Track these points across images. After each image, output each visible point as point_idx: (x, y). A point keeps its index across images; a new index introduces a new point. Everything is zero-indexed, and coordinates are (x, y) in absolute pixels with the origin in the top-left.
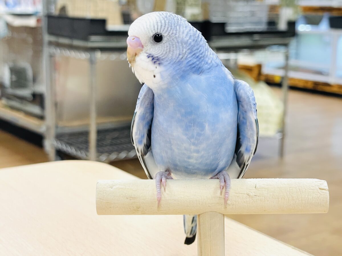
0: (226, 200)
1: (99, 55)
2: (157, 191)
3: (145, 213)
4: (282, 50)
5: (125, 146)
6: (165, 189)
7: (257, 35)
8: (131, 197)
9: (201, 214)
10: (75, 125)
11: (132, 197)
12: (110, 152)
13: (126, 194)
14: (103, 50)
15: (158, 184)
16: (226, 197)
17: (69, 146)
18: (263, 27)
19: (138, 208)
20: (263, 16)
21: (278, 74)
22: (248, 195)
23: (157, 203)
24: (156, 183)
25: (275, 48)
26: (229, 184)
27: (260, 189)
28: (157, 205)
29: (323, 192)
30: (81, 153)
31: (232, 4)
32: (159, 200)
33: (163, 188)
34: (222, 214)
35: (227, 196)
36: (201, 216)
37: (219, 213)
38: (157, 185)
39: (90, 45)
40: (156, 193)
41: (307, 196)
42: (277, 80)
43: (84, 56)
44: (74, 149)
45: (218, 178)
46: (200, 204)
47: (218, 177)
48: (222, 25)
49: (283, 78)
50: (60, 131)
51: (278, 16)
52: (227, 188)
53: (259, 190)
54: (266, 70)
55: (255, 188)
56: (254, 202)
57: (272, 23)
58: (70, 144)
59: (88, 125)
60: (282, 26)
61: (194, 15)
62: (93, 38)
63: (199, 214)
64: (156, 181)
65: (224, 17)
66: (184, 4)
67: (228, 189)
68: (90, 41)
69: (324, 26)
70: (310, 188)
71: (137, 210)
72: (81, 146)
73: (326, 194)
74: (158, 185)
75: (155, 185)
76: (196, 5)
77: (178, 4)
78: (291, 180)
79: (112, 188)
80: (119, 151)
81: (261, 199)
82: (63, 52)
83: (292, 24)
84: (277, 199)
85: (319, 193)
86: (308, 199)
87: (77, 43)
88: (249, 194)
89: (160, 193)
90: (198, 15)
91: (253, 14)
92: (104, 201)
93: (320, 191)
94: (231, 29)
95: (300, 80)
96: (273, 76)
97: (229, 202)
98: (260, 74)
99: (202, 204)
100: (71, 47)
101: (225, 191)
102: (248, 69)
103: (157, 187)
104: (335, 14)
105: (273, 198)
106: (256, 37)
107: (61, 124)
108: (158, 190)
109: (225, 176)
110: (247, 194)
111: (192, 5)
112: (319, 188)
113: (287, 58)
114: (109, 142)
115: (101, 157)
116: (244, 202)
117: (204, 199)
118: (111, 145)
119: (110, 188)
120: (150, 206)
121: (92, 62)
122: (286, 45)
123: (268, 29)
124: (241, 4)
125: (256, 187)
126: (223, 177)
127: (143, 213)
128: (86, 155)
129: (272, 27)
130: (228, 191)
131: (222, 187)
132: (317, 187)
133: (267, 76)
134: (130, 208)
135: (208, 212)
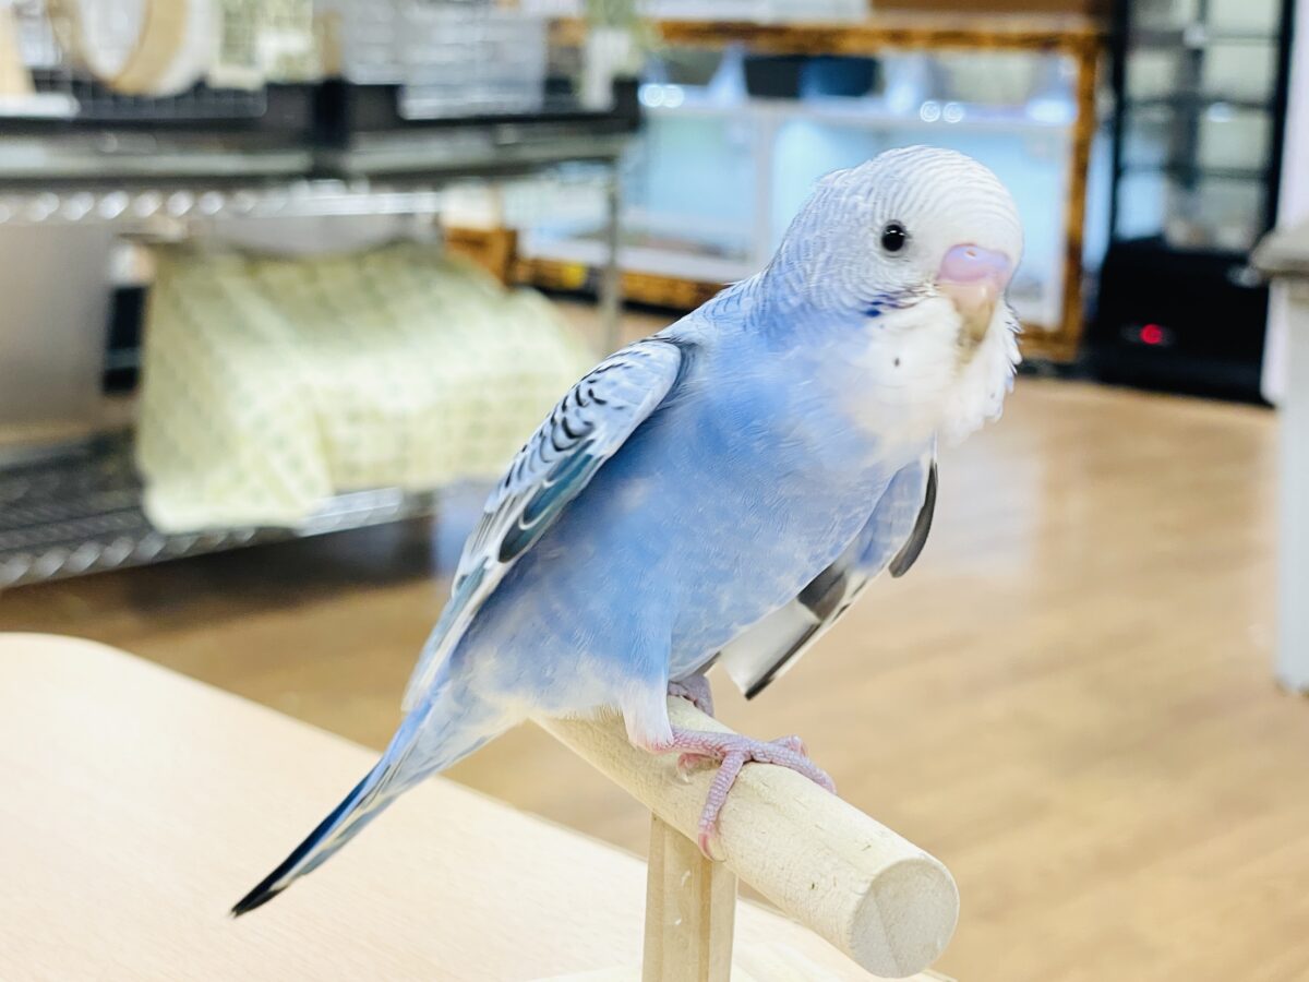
4: (598, 177)
5: (55, 531)
7: (508, 125)
18: (527, 100)
20: (531, 61)
21: (576, 259)
25: (574, 173)
31: (421, 15)
42: (575, 278)
48: (390, 93)
49: (593, 272)
51: (575, 52)
54: (534, 246)
57: (558, 84)
60: (595, 95)
61: (287, 59)
65: (395, 61)
66: (252, 19)
69: (728, 89)
76: (297, 22)
77: (229, 16)
80: (36, 550)
83: (626, 88)
90: (303, 57)
91: (493, 50)
94: (418, 106)
95: (650, 278)
96: (558, 266)
98: (512, 257)
102: (473, 242)
104: (764, 47)
106: (509, 135)
111: (278, 22)
113: (614, 204)
122: (607, 160)
123: (547, 104)
124: (451, 15)
129: (563, 98)
133: (536, 264)
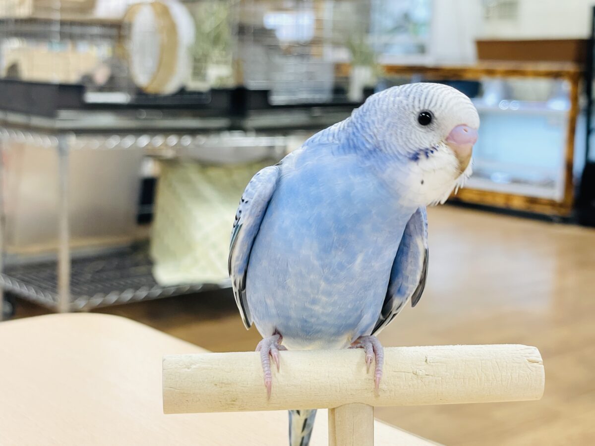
0: (376, 382)
1: (73, 141)
2: (264, 371)
3: (245, 409)
5: (114, 283)
6: (278, 368)
7: (317, 108)
8: (222, 383)
9: (337, 407)
10: (35, 252)
11: (224, 383)
12: (91, 294)
13: (214, 377)
14: (80, 132)
15: (266, 360)
16: (378, 378)
17: (26, 285)
18: (325, 97)
19: (234, 401)
20: (327, 80)
22: (414, 374)
23: (266, 391)
24: (261, 357)
26: (381, 356)
27: (433, 364)
28: (266, 395)
29: (536, 367)
30: (45, 296)
32: (269, 388)
33: (274, 367)
34: (371, 406)
35: (378, 376)
36: (336, 411)
37: (367, 405)
38: (263, 361)
39: (58, 124)
40: (262, 375)
41: (510, 374)
43: (48, 142)
44: (33, 289)
45: (361, 347)
46: (336, 391)
47: (363, 345)
48: (265, 94)
50: (9, 261)
51: (347, 79)
52: (379, 363)
53: (432, 366)
55: (425, 363)
56: (425, 385)
57: (340, 90)
58: (27, 283)
59: (56, 251)
60: (355, 95)
61: (220, 78)
62: (64, 114)
63: (332, 408)
64: (261, 354)
65: (267, 80)
66: (206, 61)
67: (380, 365)
68: (59, 118)
70: (513, 360)
71: (233, 404)
72: (44, 285)
73: (540, 370)
74: (265, 362)
75: (260, 361)
76: (225, 62)
77: (196, 60)
78: (481, 348)
79: (188, 368)
80: (106, 292)
81: (436, 381)
82: (14, 135)
84: (462, 380)
85: (529, 368)
86: (512, 379)
87: (37, 121)
88: (416, 372)
89: (269, 375)
90: (228, 78)
91: (310, 75)
92: (176, 391)
93: (530, 365)
94: (278, 99)
97: (382, 386)
99: (340, 391)
100: (28, 129)
101: (376, 368)
103: (263, 364)
104: (430, 77)
105: (455, 378)
106: (317, 112)
107: (12, 250)
108: (266, 369)
109: (374, 343)
110: (413, 372)
111: (217, 63)
112: (528, 360)
114: (89, 277)
115: (77, 301)
116: (410, 386)
117: (344, 383)
118: (92, 281)
119: (185, 368)
120: (254, 398)
121: (62, 151)
123: (334, 99)
125: (426, 360)
126: (371, 344)
127: (242, 409)
128: (54, 299)
129: (341, 96)
130: (380, 368)
131: (369, 360)
132: (526, 358)
134: (220, 402)
135: (349, 404)
